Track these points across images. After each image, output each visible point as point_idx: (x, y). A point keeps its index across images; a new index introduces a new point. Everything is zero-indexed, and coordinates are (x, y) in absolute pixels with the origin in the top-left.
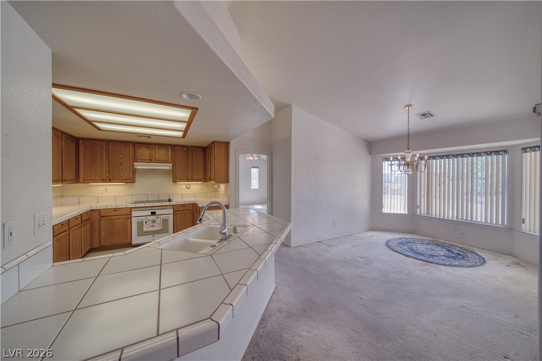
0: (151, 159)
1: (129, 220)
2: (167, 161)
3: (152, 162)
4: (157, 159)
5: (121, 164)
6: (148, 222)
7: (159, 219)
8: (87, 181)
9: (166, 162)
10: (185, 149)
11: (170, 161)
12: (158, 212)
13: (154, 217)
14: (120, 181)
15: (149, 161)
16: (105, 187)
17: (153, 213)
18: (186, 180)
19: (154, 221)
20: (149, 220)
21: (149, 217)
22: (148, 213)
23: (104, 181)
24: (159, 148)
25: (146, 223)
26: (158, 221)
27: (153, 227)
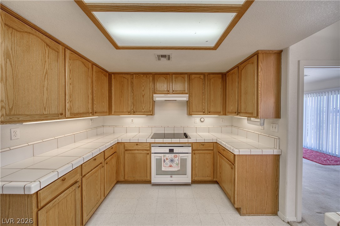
0: (169, 90)
1: (148, 156)
3: (169, 94)
4: (174, 90)
5: (143, 96)
6: (167, 161)
7: (177, 158)
9: (183, 93)
10: (202, 77)
11: (186, 92)
12: (176, 150)
13: (171, 156)
14: (142, 113)
15: (167, 92)
17: (171, 151)
18: (202, 113)
19: (172, 161)
20: (167, 159)
21: (167, 155)
22: (167, 150)
23: (129, 113)
24: (176, 78)
25: (164, 161)
26: (176, 160)
27: (171, 166)
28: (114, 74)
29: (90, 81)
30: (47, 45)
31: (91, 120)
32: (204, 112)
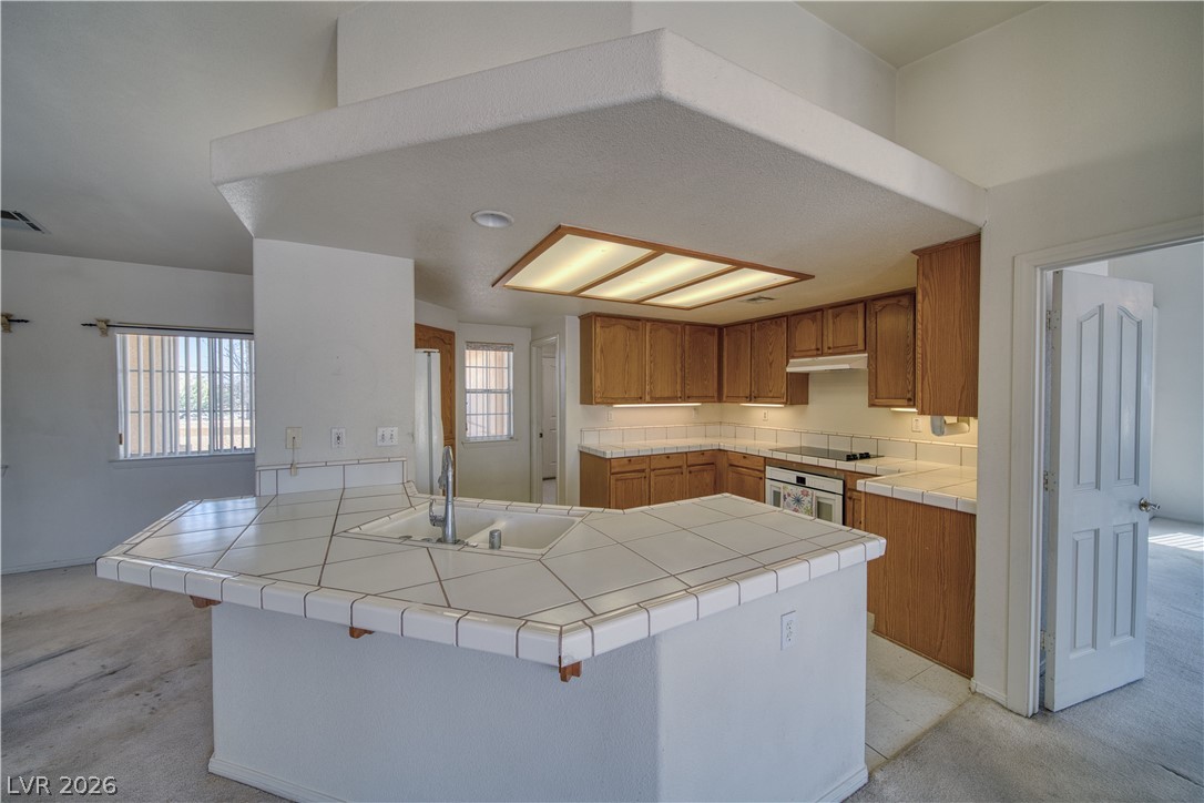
0: (820, 346)
1: (761, 482)
2: (854, 348)
3: (822, 355)
4: (831, 346)
5: (771, 364)
6: (789, 499)
7: (809, 499)
8: (736, 398)
9: (850, 349)
10: (905, 301)
11: (861, 346)
12: (811, 480)
13: (798, 490)
14: (769, 400)
15: (815, 352)
16: (764, 411)
17: (801, 481)
18: (905, 402)
19: (798, 501)
20: (789, 495)
21: (790, 487)
22: (792, 476)
23: (750, 399)
24: (836, 316)
25: (785, 498)
26: (806, 502)
27: (796, 510)
28: (727, 326)
29: (679, 351)
30: (628, 328)
31: (695, 408)
32: (909, 400)
